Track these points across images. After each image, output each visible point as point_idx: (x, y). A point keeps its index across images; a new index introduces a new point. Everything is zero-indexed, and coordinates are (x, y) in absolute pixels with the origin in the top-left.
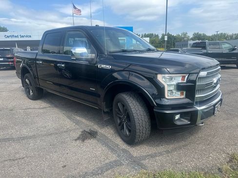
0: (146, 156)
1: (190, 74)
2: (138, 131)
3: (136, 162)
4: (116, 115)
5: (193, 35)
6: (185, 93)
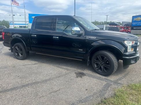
4: (94, 62)
6: (133, 49)
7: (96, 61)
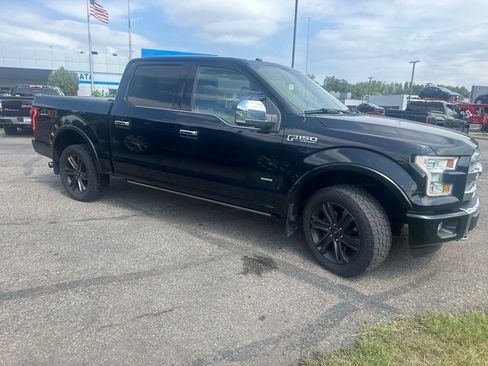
1: (460, 156)
2: (376, 252)
4: (311, 226)
5: (325, 80)
6: (451, 187)
7: (316, 223)
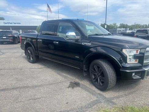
0: (114, 97)
1: (141, 49)
3: (109, 101)
5: (120, 25)
6: (138, 60)
7: (93, 72)
